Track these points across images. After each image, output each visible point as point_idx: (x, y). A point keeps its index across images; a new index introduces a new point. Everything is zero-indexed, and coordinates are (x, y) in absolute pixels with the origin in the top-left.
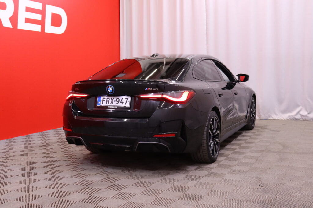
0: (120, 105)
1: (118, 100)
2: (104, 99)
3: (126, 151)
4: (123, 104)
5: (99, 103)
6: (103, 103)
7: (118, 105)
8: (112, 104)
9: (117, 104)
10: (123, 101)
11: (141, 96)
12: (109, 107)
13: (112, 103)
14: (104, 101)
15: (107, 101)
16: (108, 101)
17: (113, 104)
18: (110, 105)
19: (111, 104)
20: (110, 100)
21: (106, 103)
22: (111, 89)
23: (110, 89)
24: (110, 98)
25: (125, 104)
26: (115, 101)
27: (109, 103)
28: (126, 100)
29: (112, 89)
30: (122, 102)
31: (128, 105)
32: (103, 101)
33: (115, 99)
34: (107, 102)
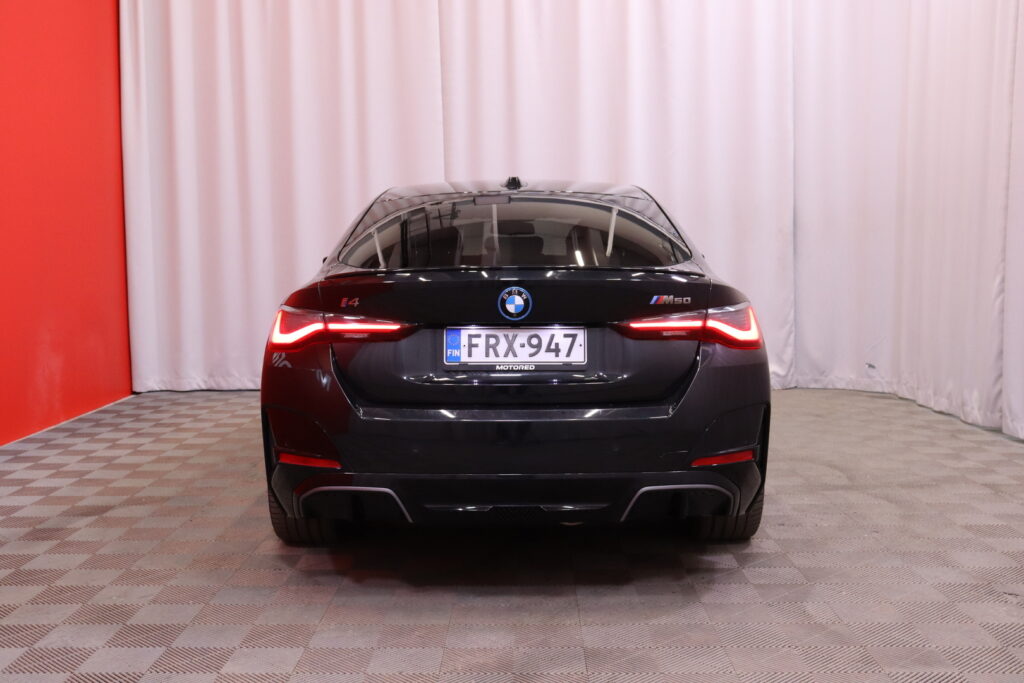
0: (545, 358)
1: (535, 341)
2: (475, 341)
3: (567, 524)
4: (557, 356)
5: (456, 353)
6: (470, 355)
7: (537, 359)
8: (511, 358)
9: (531, 355)
10: (557, 345)
11: (634, 325)
12: (502, 368)
13: (510, 354)
14: (476, 346)
15: (488, 346)
16: (494, 348)
17: (515, 355)
18: (501, 359)
19: (506, 355)
20: (503, 341)
21: (487, 355)
22: (519, 301)
23: (515, 303)
24: (500, 333)
25: (568, 355)
26: (523, 346)
27: (497, 355)
28: (570, 339)
29: (526, 301)
30: (553, 347)
31: (579, 356)
32: (471, 346)
33: (522, 336)
34: (491, 350)
